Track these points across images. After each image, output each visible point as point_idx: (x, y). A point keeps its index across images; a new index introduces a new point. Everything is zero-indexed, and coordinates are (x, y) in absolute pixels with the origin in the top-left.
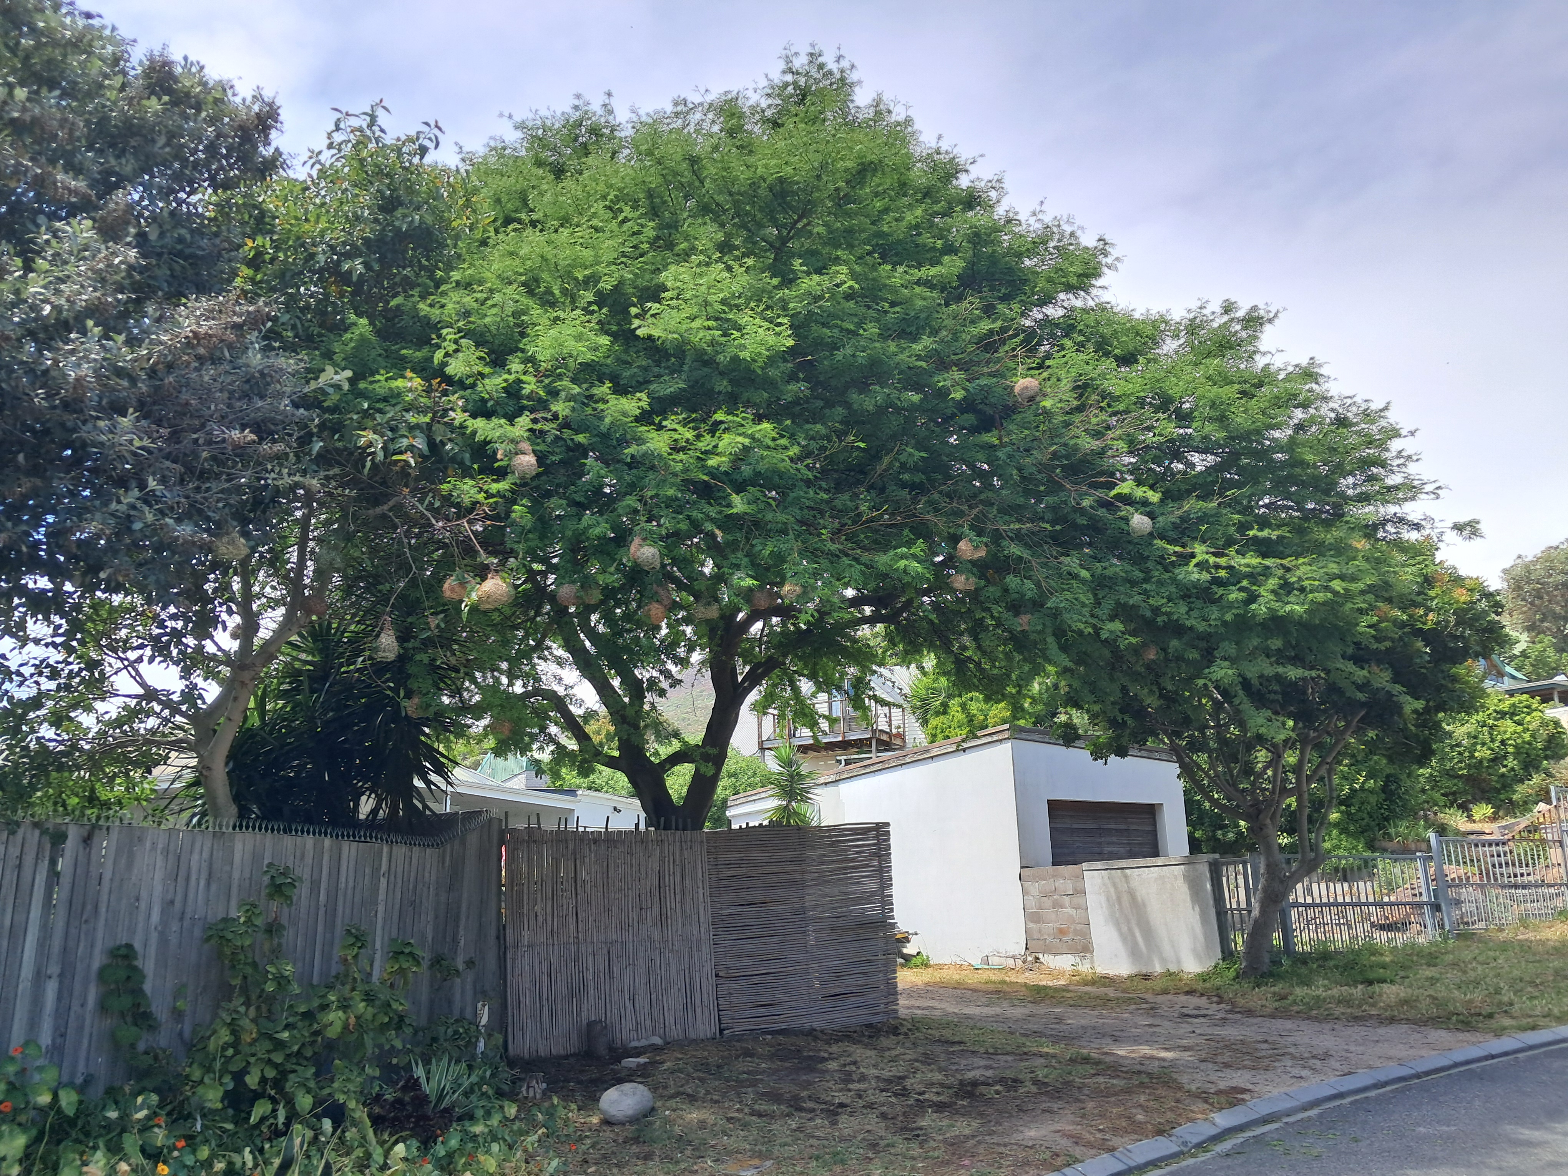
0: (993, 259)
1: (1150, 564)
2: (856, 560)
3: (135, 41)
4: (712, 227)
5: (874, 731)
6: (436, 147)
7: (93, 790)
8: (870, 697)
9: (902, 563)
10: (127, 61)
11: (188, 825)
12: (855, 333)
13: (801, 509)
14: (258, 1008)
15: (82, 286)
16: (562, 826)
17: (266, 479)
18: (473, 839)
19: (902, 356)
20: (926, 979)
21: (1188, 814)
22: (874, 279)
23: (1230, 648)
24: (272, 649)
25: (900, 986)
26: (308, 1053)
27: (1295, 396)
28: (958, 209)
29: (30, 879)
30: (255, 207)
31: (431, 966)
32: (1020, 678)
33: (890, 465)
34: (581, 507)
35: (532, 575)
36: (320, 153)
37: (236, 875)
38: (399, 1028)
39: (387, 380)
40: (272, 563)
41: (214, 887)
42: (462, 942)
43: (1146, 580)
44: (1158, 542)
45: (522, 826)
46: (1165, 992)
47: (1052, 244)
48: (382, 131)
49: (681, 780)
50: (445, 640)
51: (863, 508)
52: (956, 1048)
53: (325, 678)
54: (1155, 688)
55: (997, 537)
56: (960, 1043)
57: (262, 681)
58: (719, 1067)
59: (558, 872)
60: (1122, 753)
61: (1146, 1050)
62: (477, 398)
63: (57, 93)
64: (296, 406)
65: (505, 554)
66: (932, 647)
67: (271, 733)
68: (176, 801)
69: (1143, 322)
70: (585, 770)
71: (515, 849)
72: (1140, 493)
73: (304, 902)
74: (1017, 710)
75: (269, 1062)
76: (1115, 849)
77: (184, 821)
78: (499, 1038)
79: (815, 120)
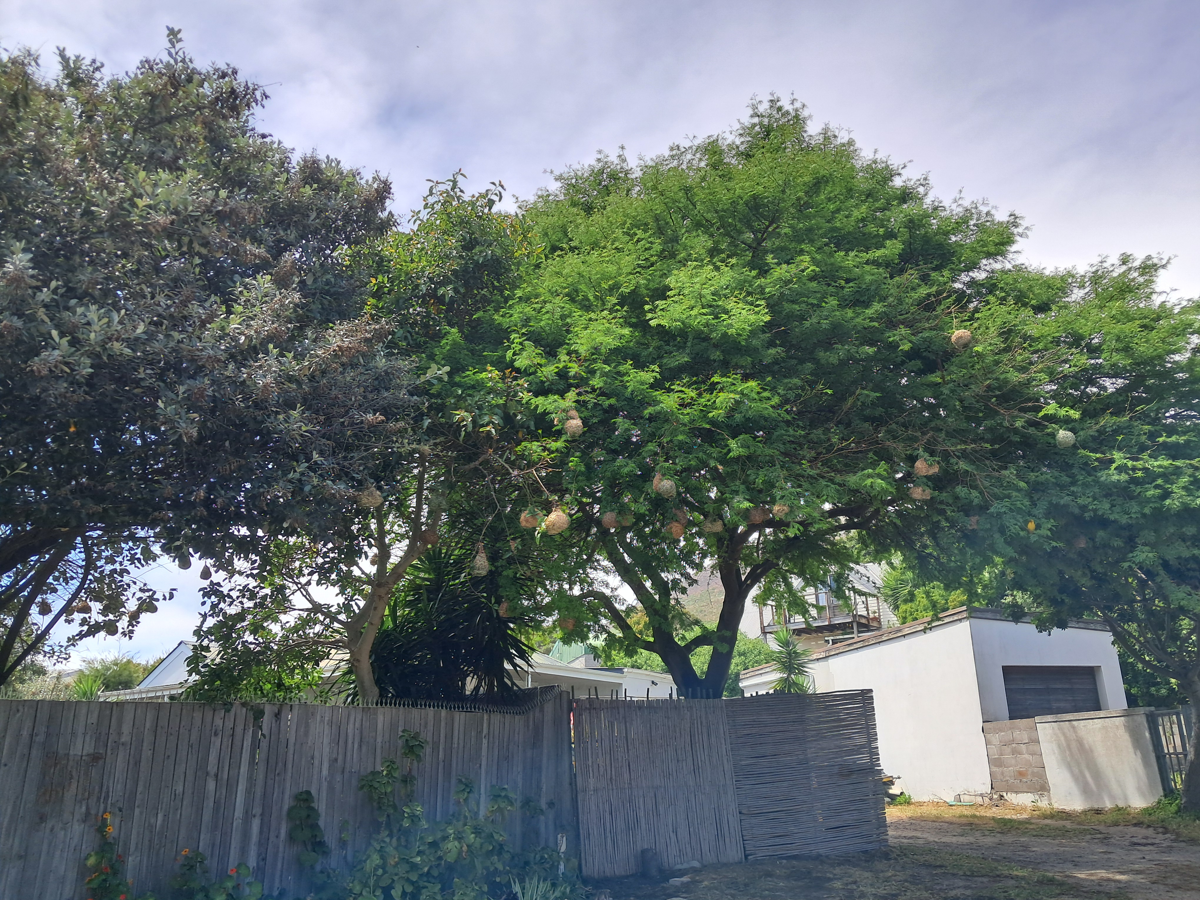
0: (926, 239)
1: (1075, 471)
2: (831, 480)
3: (293, 149)
4: (703, 238)
5: (854, 616)
6: (500, 200)
7: (280, 679)
8: (849, 589)
9: (869, 481)
10: (289, 163)
11: (345, 703)
12: (819, 306)
13: (784, 444)
14: (399, 839)
15: (265, 321)
16: (614, 697)
17: (392, 448)
18: (549, 708)
19: (859, 320)
20: (909, 814)
21: (1124, 673)
22: (832, 264)
23: (1150, 535)
24: (400, 570)
25: (888, 820)
26: (435, 873)
27: (1190, 325)
28: (895, 203)
29: (240, 744)
30: (377, 255)
31: (522, 807)
32: (972, 568)
33: (854, 405)
34: (615, 453)
35: (582, 506)
36: (419, 211)
37: (379, 740)
38: (500, 854)
39: (474, 374)
40: (398, 508)
41: (364, 749)
42: (544, 789)
43: (1074, 483)
44: (1082, 452)
45: (584, 697)
46: (1116, 824)
47: (972, 223)
48: (462, 191)
49: (702, 659)
50: (522, 559)
51: (835, 440)
52: (939, 871)
53: (439, 589)
54: (1087, 572)
55: (946, 456)
56: (941, 866)
57: (393, 594)
58: (746, 885)
59: (613, 731)
60: (1063, 625)
61: (1102, 874)
62: (537, 380)
63: (244, 190)
64: (411, 394)
65: (562, 492)
66: (898, 547)
67: (401, 632)
68: (336, 686)
69: (1053, 278)
70: (630, 653)
71: (581, 715)
72: (1062, 412)
73: (428, 759)
74: (972, 595)
75: (408, 880)
76: (1062, 705)
77: (342, 701)
78: (575, 862)
79: (778, 149)
